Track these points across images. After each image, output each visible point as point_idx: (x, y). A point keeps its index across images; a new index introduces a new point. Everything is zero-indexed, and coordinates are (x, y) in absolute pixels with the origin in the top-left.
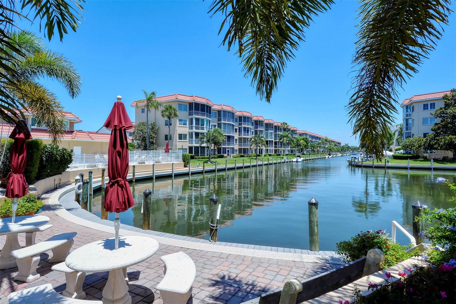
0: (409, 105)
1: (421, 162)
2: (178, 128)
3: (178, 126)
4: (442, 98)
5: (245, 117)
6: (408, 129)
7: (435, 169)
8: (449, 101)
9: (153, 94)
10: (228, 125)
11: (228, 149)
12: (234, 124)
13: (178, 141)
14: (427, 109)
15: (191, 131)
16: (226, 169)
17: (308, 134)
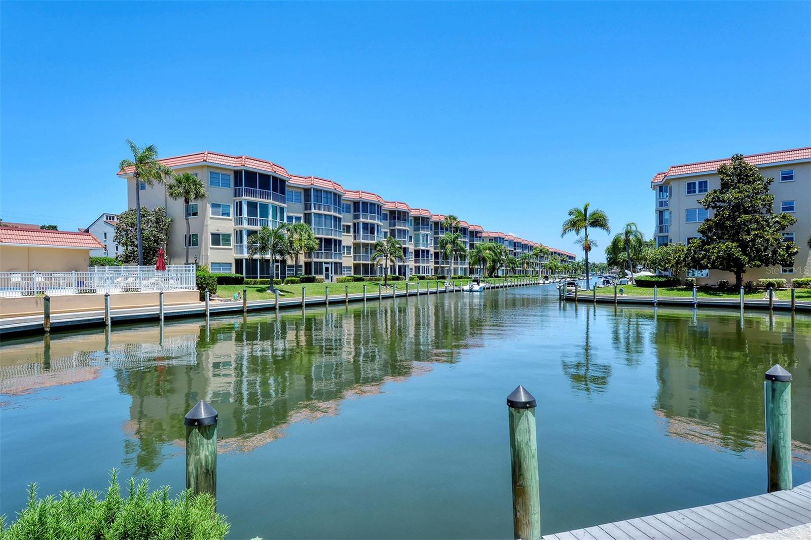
0: (663, 184)
1: (679, 292)
2: (209, 222)
3: (211, 218)
4: (716, 172)
5: (365, 204)
6: (664, 230)
7: (701, 306)
8: (728, 178)
9: (150, 149)
10: (325, 218)
11: (327, 266)
12: (341, 216)
13: (211, 248)
14: (694, 192)
15: (239, 227)
16: (304, 305)
17: (506, 238)
